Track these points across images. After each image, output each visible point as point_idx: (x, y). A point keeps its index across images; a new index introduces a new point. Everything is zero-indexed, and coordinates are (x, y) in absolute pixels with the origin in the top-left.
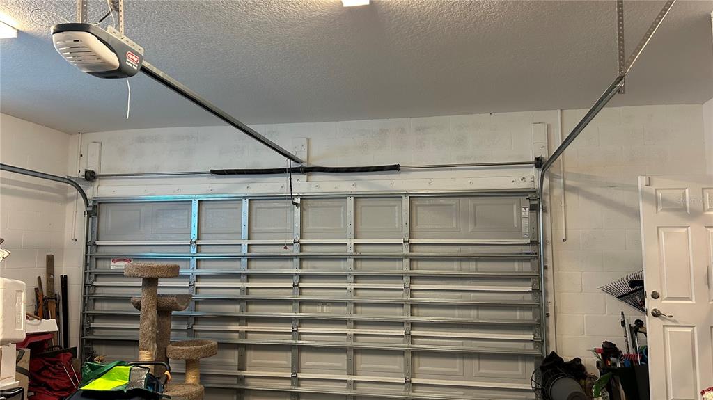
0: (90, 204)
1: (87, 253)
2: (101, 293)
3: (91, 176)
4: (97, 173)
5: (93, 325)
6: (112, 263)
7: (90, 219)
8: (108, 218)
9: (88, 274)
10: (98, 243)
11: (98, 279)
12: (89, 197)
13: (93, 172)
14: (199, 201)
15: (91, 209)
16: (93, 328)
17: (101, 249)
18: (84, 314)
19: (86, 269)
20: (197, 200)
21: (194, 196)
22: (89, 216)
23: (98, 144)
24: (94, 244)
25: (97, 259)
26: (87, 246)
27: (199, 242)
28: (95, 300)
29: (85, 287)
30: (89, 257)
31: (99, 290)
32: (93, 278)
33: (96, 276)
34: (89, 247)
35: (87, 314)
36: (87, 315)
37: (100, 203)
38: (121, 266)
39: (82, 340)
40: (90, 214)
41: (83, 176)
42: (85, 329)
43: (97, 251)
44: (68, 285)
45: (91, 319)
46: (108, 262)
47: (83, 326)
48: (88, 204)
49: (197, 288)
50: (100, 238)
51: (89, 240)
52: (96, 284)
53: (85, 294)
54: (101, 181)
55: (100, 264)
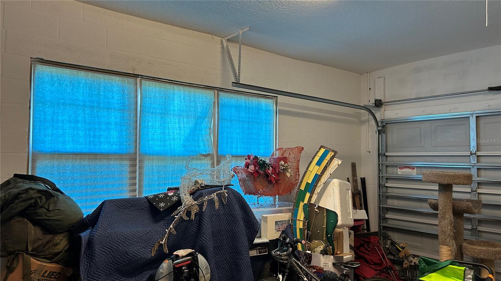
0: (380, 125)
1: (379, 161)
2: (391, 192)
3: (379, 104)
4: (383, 101)
5: (387, 216)
6: (399, 170)
7: (380, 136)
8: (393, 135)
9: (381, 177)
10: (387, 154)
11: (389, 181)
12: (378, 120)
13: (380, 100)
14: (477, 117)
15: (380, 128)
16: (387, 218)
17: (389, 159)
18: (380, 207)
19: (379, 174)
20: (474, 116)
21: (472, 113)
22: (379, 134)
23: (382, 79)
24: (384, 155)
25: (387, 166)
26: (379, 156)
27: (479, 153)
28: (387, 197)
29: (379, 187)
30: (381, 165)
31: (390, 190)
32: (384, 180)
33: (387, 179)
34: (380, 157)
35: (382, 207)
36: (382, 209)
37: (386, 124)
38: (406, 172)
39: (380, 226)
40: (380, 132)
41: (373, 104)
42: (382, 218)
43: (386, 160)
44: (366, 185)
45: (386, 211)
46: (395, 169)
47: (380, 216)
48: (378, 125)
49: (479, 193)
50: (389, 149)
51: (380, 152)
52: (387, 185)
53: (380, 192)
54: (386, 107)
55: (390, 170)
